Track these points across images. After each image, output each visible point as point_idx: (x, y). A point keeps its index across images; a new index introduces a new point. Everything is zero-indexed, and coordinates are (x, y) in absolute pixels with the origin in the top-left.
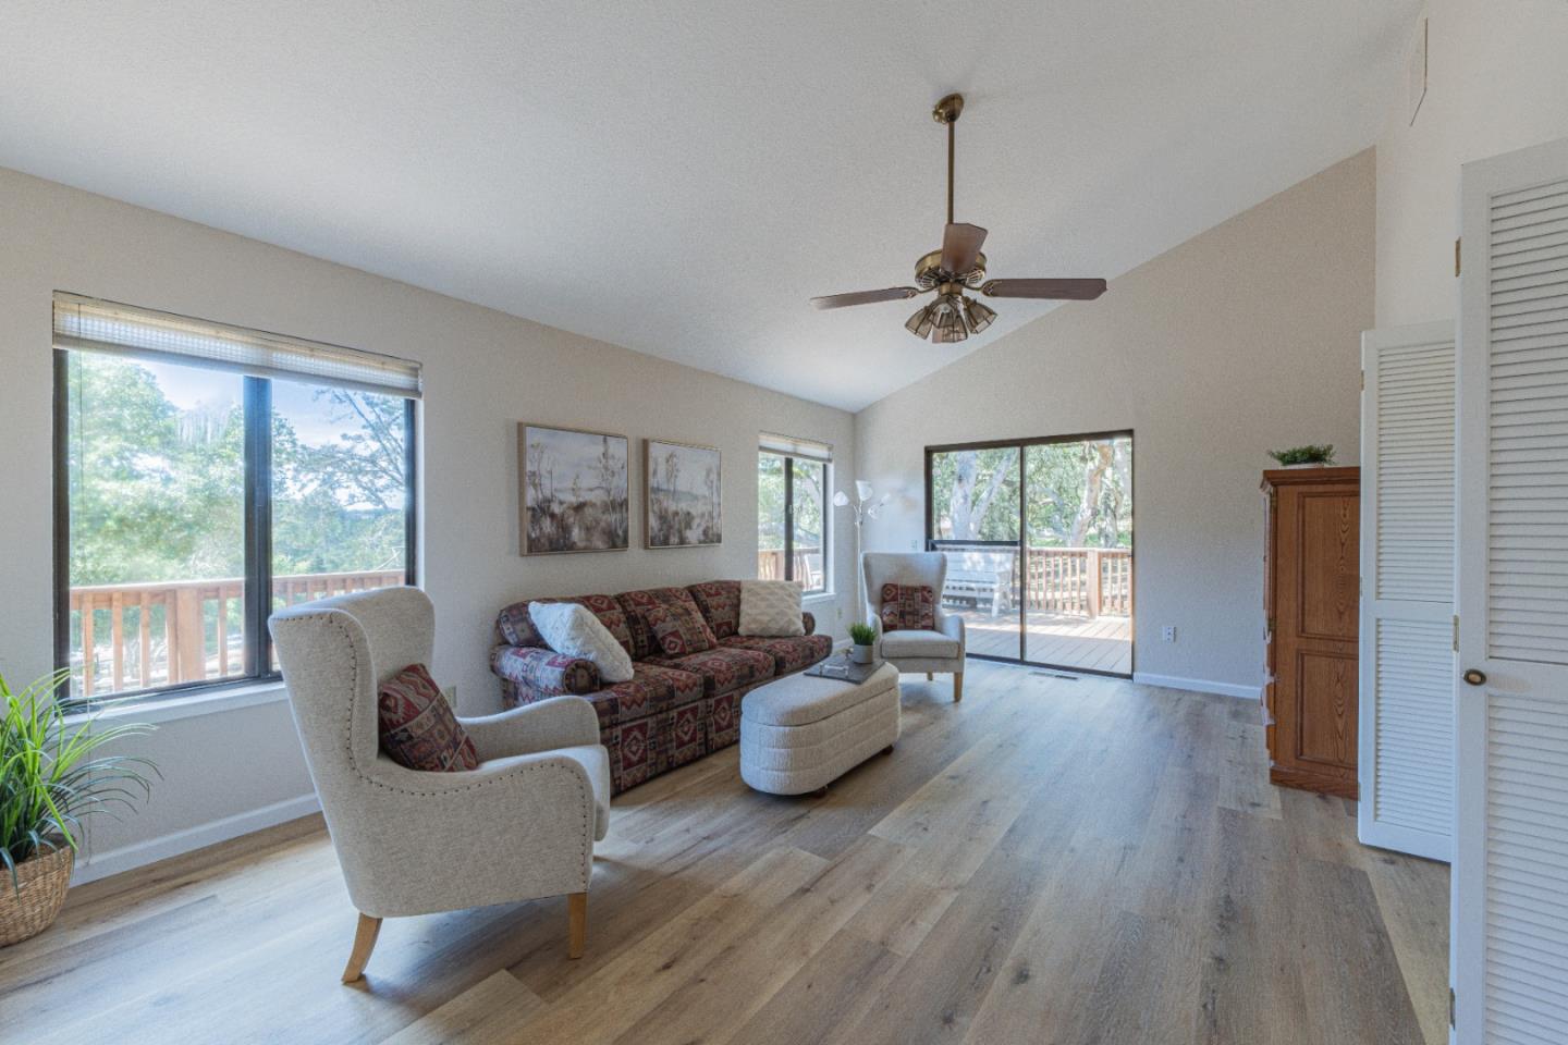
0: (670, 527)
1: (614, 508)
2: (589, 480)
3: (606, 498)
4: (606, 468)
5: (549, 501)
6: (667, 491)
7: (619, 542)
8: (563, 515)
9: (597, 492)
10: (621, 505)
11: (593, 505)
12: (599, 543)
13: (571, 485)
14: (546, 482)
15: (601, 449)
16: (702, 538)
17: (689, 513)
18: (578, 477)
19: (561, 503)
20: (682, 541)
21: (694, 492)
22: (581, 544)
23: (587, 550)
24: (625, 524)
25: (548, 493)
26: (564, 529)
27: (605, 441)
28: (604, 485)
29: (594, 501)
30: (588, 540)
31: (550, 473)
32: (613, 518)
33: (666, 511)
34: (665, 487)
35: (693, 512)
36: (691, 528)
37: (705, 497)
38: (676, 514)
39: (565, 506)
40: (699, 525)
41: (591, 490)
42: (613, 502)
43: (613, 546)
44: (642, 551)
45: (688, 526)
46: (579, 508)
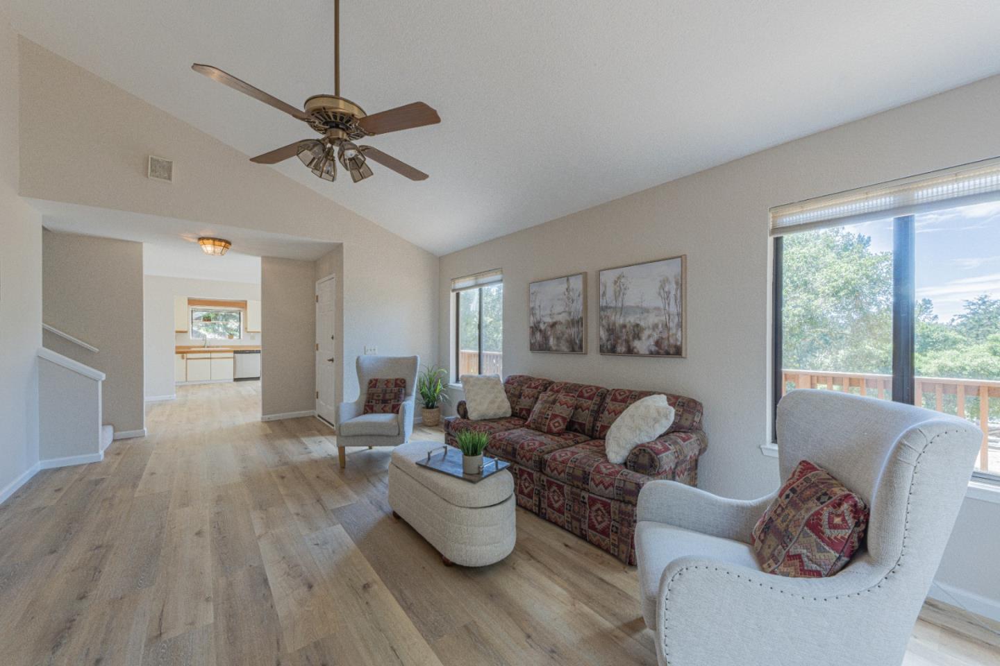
0: (618, 338)
1: (573, 324)
2: (559, 308)
3: (569, 319)
4: (568, 298)
5: (539, 322)
6: (615, 308)
7: (577, 348)
8: (545, 330)
9: (564, 314)
10: (578, 322)
11: (561, 323)
12: (564, 347)
13: (549, 312)
14: (537, 312)
15: (566, 286)
16: (654, 348)
17: (637, 325)
18: (552, 307)
19: (544, 323)
20: (630, 351)
21: (645, 305)
22: (554, 348)
23: (558, 351)
24: (580, 336)
25: (539, 319)
26: (546, 338)
27: (568, 280)
28: (567, 309)
29: (561, 321)
30: (558, 345)
31: (540, 306)
32: (573, 331)
33: (614, 324)
34: (613, 305)
35: (642, 324)
36: (639, 339)
37: (658, 309)
38: (624, 326)
39: (546, 325)
40: (649, 336)
41: (560, 314)
42: (572, 320)
43: (573, 350)
44: (599, 356)
45: (637, 336)
46: (553, 325)
